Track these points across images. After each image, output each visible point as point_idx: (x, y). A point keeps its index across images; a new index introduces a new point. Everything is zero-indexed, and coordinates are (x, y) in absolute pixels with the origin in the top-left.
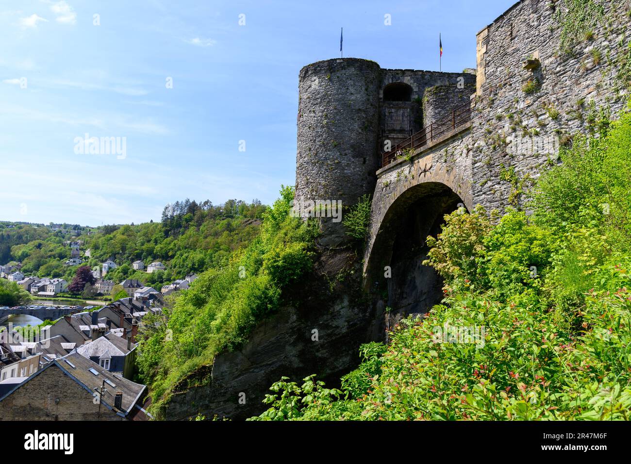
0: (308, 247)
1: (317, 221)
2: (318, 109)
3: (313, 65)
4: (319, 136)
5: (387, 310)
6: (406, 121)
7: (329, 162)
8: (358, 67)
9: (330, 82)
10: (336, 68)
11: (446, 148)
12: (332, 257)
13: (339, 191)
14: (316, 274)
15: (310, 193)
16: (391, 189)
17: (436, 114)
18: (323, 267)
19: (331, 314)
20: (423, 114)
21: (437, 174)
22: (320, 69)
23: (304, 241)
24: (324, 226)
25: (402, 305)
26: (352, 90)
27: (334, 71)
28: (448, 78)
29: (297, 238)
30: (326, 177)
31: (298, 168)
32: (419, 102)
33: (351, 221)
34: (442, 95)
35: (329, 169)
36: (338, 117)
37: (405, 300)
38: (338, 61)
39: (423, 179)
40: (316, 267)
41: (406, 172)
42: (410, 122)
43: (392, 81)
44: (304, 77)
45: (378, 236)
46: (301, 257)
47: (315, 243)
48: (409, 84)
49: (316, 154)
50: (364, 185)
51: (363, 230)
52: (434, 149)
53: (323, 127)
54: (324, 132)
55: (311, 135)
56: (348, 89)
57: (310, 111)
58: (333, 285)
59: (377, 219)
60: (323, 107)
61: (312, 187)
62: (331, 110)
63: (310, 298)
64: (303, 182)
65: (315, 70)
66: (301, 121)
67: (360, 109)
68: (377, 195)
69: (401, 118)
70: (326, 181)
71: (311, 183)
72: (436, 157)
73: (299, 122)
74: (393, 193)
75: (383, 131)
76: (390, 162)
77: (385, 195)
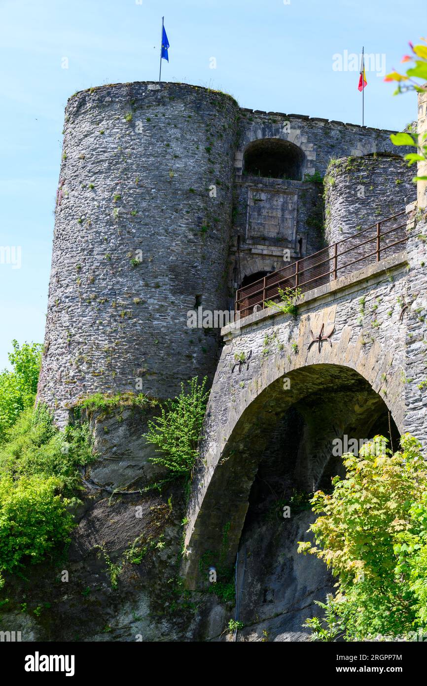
0: (65, 486)
1: (87, 430)
2: (102, 182)
3: (98, 90)
4: (101, 242)
5: (231, 627)
6: (289, 221)
7: (120, 301)
8: (193, 102)
9: (131, 129)
10: (146, 101)
11: (362, 297)
12: (117, 510)
13: (139, 365)
14: (81, 545)
15: (74, 366)
16: (251, 370)
17: (350, 213)
18: (97, 531)
19: (111, 632)
20: (324, 208)
21: (343, 350)
22: (112, 101)
23: (56, 473)
24: (103, 442)
25: (264, 617)
26: (176, 147)
27: (141, 107)
28: (376, 139)
29: (42, 464)
30: (112, 332)
31: (50, 308)
32: (318, 184)
33: (162, 433)
34: (363, 177)
35: (120, 316)
36: (144, 204)
37: (271, 606)
38: (150, 87)
39: (315, 357)
40: (82, 532)
41: (284, 336)
42: (298, 222)
43: (264, 135)
44: (76, 114)
45: (218, 468)
46: (48, 508)
47: (81, 477)
48: (298, 145)
49: (93, 282)
50: (195, 355)
51: (188, 454)
52: (339, 295)
53: (110, 223)
54: (111, 234)
55: (83, 237)
56: (168, 145)
57: (85, 187)
58: (116, 572)
59: (219, 433)
60: (112, 180)
61: (80, 353)
62: (130, 189)
63: (66, 597)
64: (60, 341)
65: (100, 100)
66: (63, 206)
67: (192, 191)
68: (220, 379)
69: (279, 214)
70: (111, 342)
71: (79, 343)
72: (343, 313)
73: (59, 208)
74: (254, 379)
75: (241, 239)
76: (250, 311)
77: (237, 382)
